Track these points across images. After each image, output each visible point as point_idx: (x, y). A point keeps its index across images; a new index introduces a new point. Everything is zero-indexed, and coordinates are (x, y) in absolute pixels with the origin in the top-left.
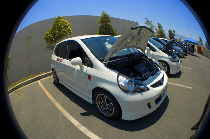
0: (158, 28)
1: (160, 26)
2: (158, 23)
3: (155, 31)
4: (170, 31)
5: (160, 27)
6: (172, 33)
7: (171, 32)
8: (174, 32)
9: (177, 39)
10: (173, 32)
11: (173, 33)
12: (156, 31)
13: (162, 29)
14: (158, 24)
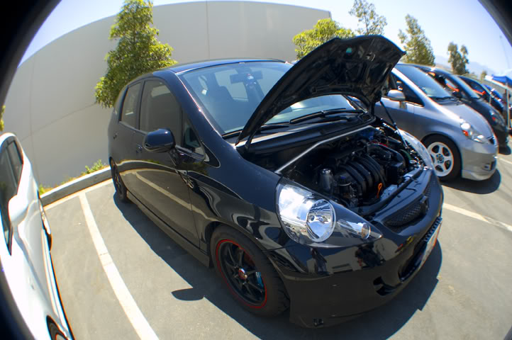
0: (408, 31)
1: (413, 28)
2: (408, 16)
3: (400, 41)
4: (453, 48)
5: (416, 30)
6: (459, 55)
7: (456, 52)
8: (465, 50)
9: (473, 73)
10: (462, 50)
11: (462, 54)
12: (402, 42)
13: (421, 35)
14: (406, 18)
